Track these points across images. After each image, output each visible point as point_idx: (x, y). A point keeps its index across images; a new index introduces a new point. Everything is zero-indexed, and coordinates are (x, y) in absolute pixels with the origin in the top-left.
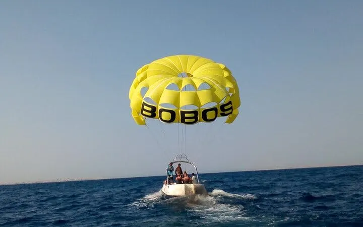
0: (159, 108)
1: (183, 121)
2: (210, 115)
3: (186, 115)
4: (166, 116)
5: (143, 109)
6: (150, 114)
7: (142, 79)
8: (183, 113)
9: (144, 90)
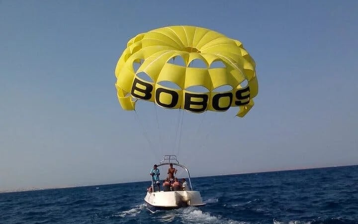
0: (157, 87)
1: (187, 107)
2: (222, 102)
3: (193, 99)
4: (165, 98)
5: (134, 88)
6: (143, 95)
7: (135, 50)
8: (188, 96)
9: (138, 63)
